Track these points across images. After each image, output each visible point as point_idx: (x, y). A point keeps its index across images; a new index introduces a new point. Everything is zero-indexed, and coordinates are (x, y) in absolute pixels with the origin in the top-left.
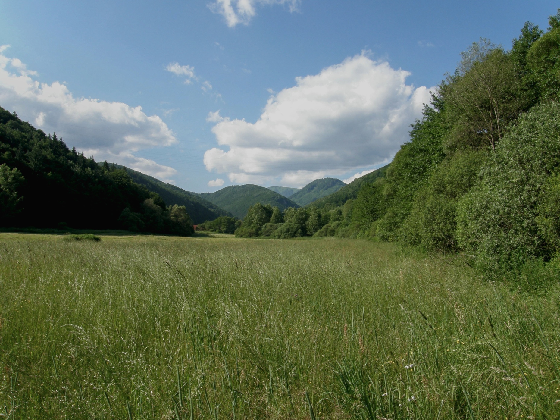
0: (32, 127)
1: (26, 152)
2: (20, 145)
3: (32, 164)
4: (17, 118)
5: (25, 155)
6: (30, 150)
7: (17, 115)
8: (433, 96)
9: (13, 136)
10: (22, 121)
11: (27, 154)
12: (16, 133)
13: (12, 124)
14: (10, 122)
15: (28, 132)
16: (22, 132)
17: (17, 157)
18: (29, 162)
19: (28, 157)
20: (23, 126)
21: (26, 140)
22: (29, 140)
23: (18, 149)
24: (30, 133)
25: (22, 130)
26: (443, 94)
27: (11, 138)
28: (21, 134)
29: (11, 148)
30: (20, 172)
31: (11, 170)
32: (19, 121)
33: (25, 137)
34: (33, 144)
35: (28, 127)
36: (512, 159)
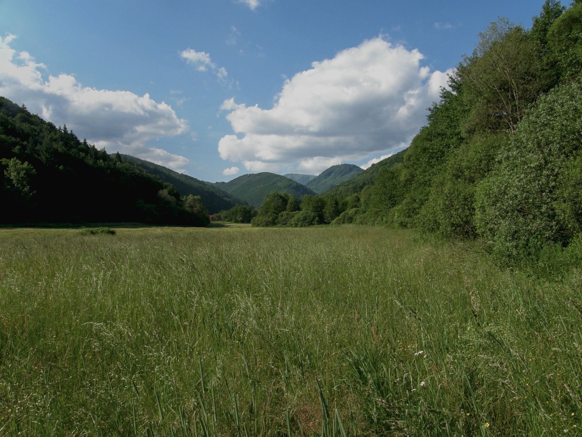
0: (42, 120)
1: (36, 146)
2: (31, 138)
3: (43, 158)
4: (26, 111)
5: (36, 148)
6: (41, 143)
7: (26, 108)
8: (451, 78)
9: (23, 130)
10: (31, 114)
11: (38, 147)
12: (26, 127)
13: (21, 117)
14: (19, 115)
15: (38, 125)
16: (31, 125)
17: (28, 151)
18: (39, 155)
19: (39, 151)
20: (33, 119)
21: (36, 133)
22: (39, 133)
23: (28, 142)
24: (39, 126)
25: (31, 123)
26: (460, 76)
27: (21, 132)
28: (30, 127)
29: (21, 142)
30: (31, 166)
31: (22, 164)
32: (28, 114)
33: (35, 130)
34: (43, 138)
35: (37, 119)
36: (530, 143)
